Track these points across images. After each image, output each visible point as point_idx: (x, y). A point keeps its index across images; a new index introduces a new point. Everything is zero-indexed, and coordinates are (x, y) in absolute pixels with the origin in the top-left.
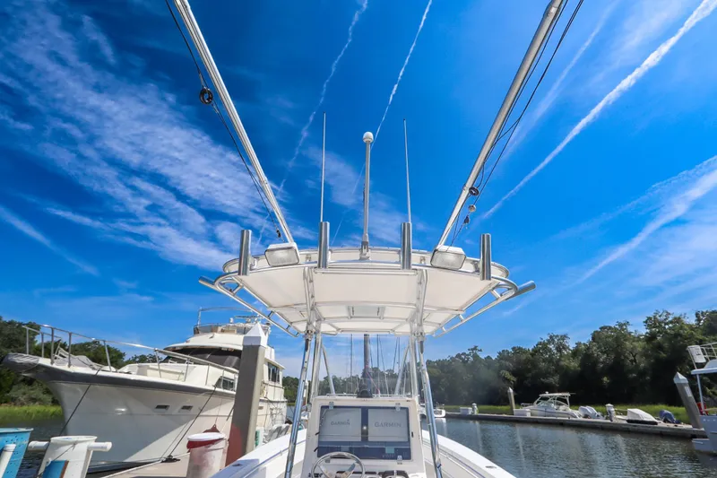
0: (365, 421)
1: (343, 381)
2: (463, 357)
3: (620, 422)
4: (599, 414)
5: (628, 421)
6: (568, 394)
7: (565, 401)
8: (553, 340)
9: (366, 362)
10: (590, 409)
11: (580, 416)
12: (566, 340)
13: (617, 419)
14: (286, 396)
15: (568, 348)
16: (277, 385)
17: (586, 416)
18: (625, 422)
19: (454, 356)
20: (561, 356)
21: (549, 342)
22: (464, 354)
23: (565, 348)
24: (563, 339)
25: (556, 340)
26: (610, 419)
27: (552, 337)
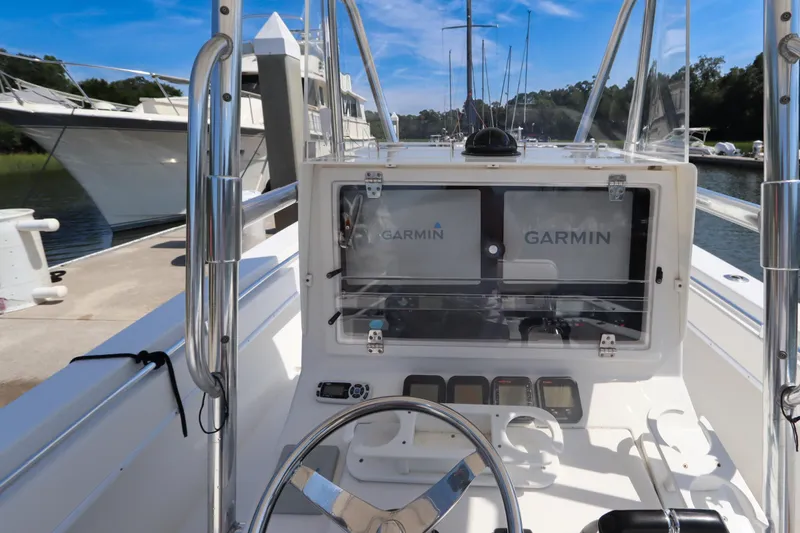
0: (492, 228)
1: (442, 116)
2: (584, 86)
4: (738, 150)
6: (708, 129)
7: (701, 137)
8: (703, 65)
9: (469, 91)
10: (729, 146)
11: (713, 153)
12: (721, 65)
13: (760, 156)
14: (372, 133)
15: (718, 74)
16: (359, 120)
17: (721, 153)
19: (574, 85)
20: (705, 85)
21: (697, 66)
22: (585, 83)
23: (714, 73)
24: (716, 64)
25: (706, 65)
26: (752, 156)
27: (702, 61)
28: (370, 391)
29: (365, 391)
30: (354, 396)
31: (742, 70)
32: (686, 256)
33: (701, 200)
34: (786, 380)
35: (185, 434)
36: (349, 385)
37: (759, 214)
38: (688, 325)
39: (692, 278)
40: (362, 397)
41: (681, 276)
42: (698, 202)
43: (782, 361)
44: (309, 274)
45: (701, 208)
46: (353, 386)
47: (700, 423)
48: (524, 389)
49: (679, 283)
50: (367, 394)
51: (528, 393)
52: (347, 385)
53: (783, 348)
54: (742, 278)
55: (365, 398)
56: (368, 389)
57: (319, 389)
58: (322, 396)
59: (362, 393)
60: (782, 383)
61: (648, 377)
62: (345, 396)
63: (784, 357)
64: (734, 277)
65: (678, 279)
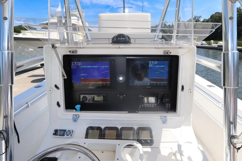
3: (215, 46)
4: (207, 43)
5: (218, 46)
8: (195, 18)
10: (204, 42)
11: (200, 44)
12: (201, 18)
13: (213, 45)
17: (202, 44)
18: (217, 46)
23: (199, 21)
24: (199, 18)
25: (196, 18)
26: (211, 45)
27: (195, 17)
28: (73, 133)
29: (71, 133)
30: (67, 135)
31: (207, 19)
32: (193, 79)
33: (199, 60)
34: (233, 133)
35: (19, 142)
36: (66, 130)
37: (221, 65)
38: (194, 101)
39: (195, 85)
40: (70, 135)
41: (191, 89)
42: (197, 60)
43: (232, 125)
44: (51, 88)
45: (198, 63)
46: (67, 131)
47: (198, 148)
48: (132, 132)
49: (190, 91)
50: (72, 134)
51: (133, 134)
52: (65, 131)
53: (231, 120)
54: (213, 86)
55: (71, 136)
56: (72, 132)
57: (54, 132)
58: (55, 135)
59: (70, 134)
60: (232, 134)
61: (180, 127)
62: (64, 135)
63: (232, 124)
64: (210, 86)
65: (190, 89)
